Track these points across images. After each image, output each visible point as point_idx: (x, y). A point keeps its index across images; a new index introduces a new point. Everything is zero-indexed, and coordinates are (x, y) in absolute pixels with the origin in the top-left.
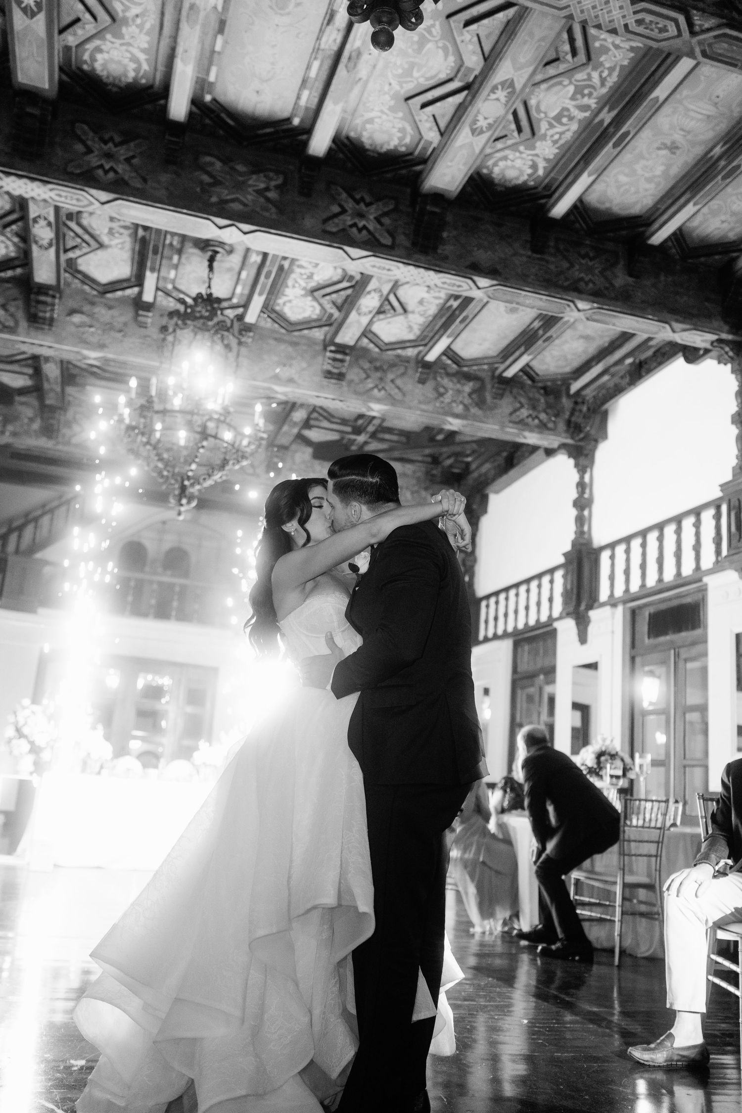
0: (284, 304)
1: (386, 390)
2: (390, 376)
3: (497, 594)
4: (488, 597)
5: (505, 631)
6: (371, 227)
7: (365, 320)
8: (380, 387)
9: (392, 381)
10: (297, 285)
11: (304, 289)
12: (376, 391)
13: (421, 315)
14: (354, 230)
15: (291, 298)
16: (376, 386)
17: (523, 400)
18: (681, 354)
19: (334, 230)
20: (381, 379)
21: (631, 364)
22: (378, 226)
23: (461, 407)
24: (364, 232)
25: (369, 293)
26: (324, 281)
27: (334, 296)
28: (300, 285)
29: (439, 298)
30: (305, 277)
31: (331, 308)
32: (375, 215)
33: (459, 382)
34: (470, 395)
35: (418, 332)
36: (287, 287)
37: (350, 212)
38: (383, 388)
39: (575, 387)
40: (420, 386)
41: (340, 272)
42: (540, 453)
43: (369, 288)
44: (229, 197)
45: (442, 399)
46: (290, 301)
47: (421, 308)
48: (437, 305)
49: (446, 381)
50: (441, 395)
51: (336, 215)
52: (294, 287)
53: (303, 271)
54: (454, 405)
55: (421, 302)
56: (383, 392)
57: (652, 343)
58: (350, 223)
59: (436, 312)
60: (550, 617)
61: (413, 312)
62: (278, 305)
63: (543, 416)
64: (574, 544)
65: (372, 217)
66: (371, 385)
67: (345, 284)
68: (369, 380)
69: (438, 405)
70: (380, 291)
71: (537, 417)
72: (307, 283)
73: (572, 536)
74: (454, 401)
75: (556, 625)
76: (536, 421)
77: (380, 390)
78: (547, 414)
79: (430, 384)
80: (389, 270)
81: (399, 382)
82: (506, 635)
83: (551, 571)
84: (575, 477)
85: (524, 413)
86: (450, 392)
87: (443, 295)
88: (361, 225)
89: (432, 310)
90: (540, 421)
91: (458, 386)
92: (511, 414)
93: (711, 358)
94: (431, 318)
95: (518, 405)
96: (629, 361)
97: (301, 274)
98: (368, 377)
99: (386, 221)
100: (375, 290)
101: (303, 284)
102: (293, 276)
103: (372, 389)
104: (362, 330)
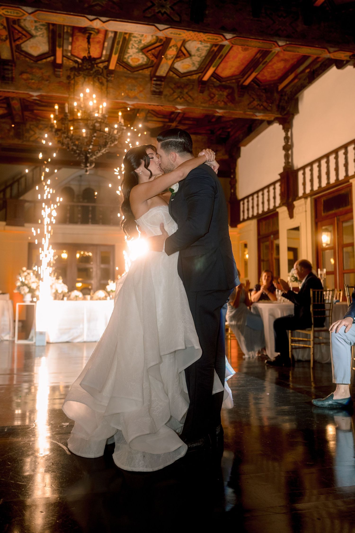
0: (128, 58)
1: (184, 98)
2: (186, 91)
3: (247, 197)
4: (243, 199)
5: (253, 215)
6: (168, 12)
7: (170, 62)
8: (181, 97)
9: (187, 93)
10: (133, 47)
11: (137, 48)
12: (179, 99)
13: (199, 57)
14: (160, 14)
15: (131, 54)
16: (179, 97)
17: (254, 97)
18: (334, 64)
19: (149, 15)
20: (181, 92)
21: (309, 72)
22: (172, 11)
23: (223, 103)
24: (165, 15)
25: (171, 47)
26: (147, 43)
27: (153, 51)
28: (135, 47)
29: (207, 46)
30: (137, 42)
31: (152, 57)
32: (170, 5)
33: (221, 90)
34: (227, 96)
35: (198, 66)
36: (129, 48)
37: (157, 5)
38: (183, 97)
39: (281, 87)
40: (201, 94)
41: (154, 37)
42: (265, 123)
43: (170, 45)
45: (213, 100)
46: (131, 56)
47: (199, 53)
48: (206, 50)
49: (214, 90)
50: (212, 98)
51: (150, 8)
52: (132, 48)
53: (136, 39)
54: (219, 102)
55: (198, 50)
56: (182, 99)
57: (319, 60)
58: (157, 11)
59: (206, 54)
60: (275, 206)
61: (194, 55)
62: (125, 58)
63: (265, 104)
64: (285, 168)
65: (168, 6)
66: (176, 96)
67: (158, 44)
68: (175, 94)
69: (211, 103)
70: (176, 46)
71: (262, 105)
72: (138, 45)
73: (283, 165)
74: (219, 101)
75: (278, 210)
76: (262, 107)
77: (181, 99)
78: (267, 103)
79: (206, 93)
80: (179, 34)
81: (190, 93)
82: (253, 217)
83: (274, 183)
84: (283, 134)
85: (256, 103)
86: (217, 96)
87: (209, 45)
88: (163, 11)
89: (204, 53)
90: (264, 107)
91: (221, 92)
92: (249, 104)
93: (350, 65)
94: (204, 58)
95: (252, 99)
96: (308, 70)
97: (135, 41)
98: (174, 92)
99: (176, 8)
100: (173, 46)
101: (136, 46)
102: (131, 42)
103: (177, 98)
104: (169, 67)
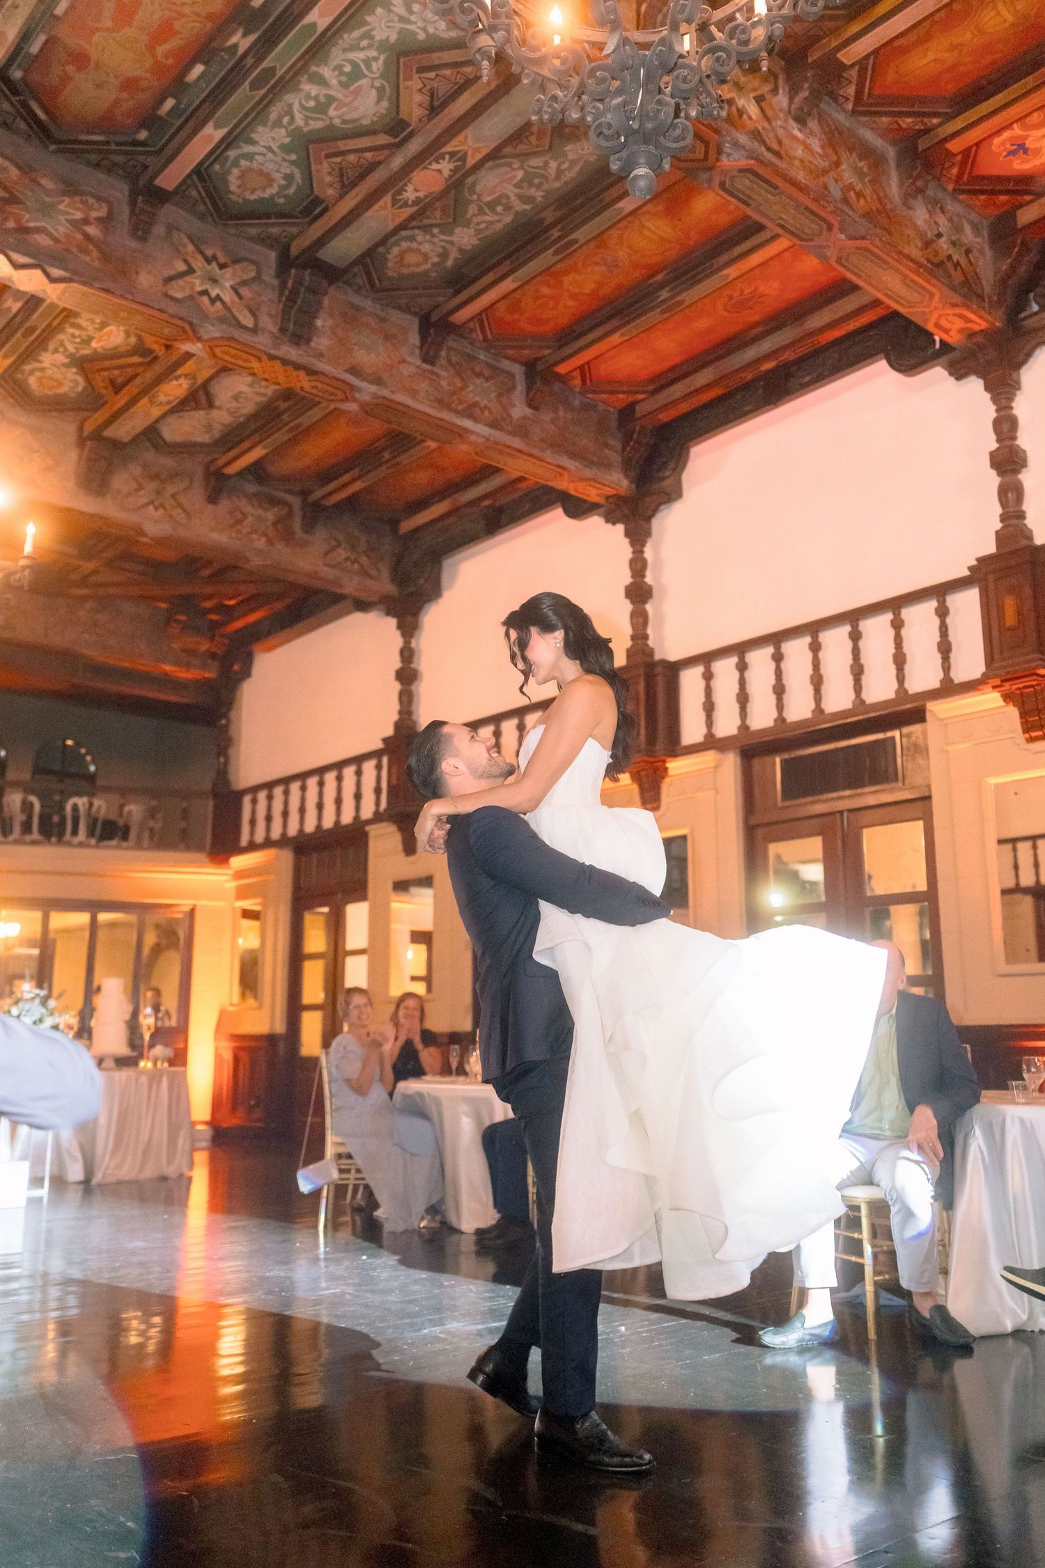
0: (32, 372)
1: (165, 509)
2: (171, 489)
3: (269, 786)
4: (255, 790)
5: (284, 835)
6: (228, 296)
7: (156, 412)
8: (157, 503)
9: (173, 496)
10: (61, 349)
11: (71, 356)
12: (151, 507)
13: (229, 412)
14: (205, 299)
15: (46, 365)
16: (152, 502)
17: (341, 537)
18: (559, 504)
19: (179, 295)
20: (158, 493)
21: (487, 507)
22: (237, 300)
23: (264, 539)
24: (218, 304)
25: (177, 378)
26: (106, 350)
27: (116, 372)
28: (66, 350)
29: (264, 395)
30: (78, 340)
31: (106, 388)
32: (232, 283)
33: (260, 506)
34: (274, 524)
35: (217, 435)
36: (46, 350)
37: (199, 273)
38: (162, 505)
39: (407, 525)
40: (211, 507)
41: (133, 340)
42: (349, 603)
43: (179, 372)
44: (31, 225)
45: (239, 527)
46: (42, 370)
47: (235, 404)
48: (257, 404)
49: (243, 504)
50: (239, 522)
51: (182, 275)
52: (56, 351)
53: (77, 333)
54: (254, 536)
55: (236, 398)
56: (161, 511)
57: (523, 485)
58: (199, 289)
59: (253, 412)
60: (357, 818)
61: (219, 408)
62: (22, 372)
63: (364, 559)
64: (398, 726)
65: (227, 285)
66: (144, 500)
67: (136, 359)
68: (142, 493)
69: (234, 535)
70: (194, 377)
71: (356, 561)
72: (77, 349)
73: (395, 717)
74: (256, 532)
75: (368, 828)
76: (356, 566)
77: (156, 509)
78: (368, 557)
79: (225, 505)
80: (245, 361)
81: (182, 499)
82: (284, 842)
83: (358, 760)
84: (398, 641)
85: (342, 553)
86: (249, 519)
87: (270, 390)
88: (213, 294)
89: (248, 408)
90: (362, 566)
91: (259, 512)
92: (326, 554)
93: (599, 515)
94: (242, 419)
95: (334, 543)
96: (487, 503)
97: (73, 336)
98: (140, 488)
99: (245, 292)
100: (186, 376)
101: (71, 348)
102: (61, 337)
103: (146, 505)
104: (147, 424)
